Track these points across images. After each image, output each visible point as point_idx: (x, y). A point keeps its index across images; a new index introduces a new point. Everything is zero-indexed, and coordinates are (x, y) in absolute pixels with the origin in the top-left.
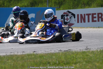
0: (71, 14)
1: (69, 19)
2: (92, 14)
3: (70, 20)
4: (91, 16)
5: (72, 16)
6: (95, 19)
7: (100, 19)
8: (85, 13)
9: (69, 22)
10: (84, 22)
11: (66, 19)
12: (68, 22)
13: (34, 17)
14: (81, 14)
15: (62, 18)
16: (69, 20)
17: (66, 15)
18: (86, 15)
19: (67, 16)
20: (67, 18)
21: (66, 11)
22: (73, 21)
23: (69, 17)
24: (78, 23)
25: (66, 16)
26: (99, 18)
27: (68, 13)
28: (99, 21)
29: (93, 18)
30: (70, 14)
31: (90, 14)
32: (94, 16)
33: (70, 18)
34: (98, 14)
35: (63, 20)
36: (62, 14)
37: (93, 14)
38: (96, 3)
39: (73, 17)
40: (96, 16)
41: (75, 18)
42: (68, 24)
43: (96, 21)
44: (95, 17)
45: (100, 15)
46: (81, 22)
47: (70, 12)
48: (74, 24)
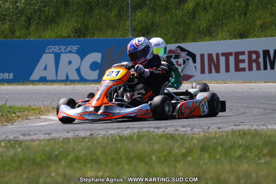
0: (186, 53)
1: (180, 65)
2: (235, 53)
3: (184, 68)
4: (232, 59)
5: (188, 57)
6: (241, 65)
7: (254, 65)
8: (218, 52)
10: (218, 71)
13: (99, 61)
14: (209, 53)
16: (182, 66)
17: (174, 55)
18: (220, 55)
19: (177, 57)
20: (177, 62)
23: (181, 61)
24: (203, 75)
25: (174, 58)
27: (179, 51)
28: (250, 69)
29: (237, 62)
30: (183, 54)
31: (231, 54)
32: (241, 57)
33: (184, 62)
34: (250, 53)
37: (237, 54)
40: (245, 57)
43: (244, 70)
44: (243, 61)
45: (254, 57)
48: (193, 76)
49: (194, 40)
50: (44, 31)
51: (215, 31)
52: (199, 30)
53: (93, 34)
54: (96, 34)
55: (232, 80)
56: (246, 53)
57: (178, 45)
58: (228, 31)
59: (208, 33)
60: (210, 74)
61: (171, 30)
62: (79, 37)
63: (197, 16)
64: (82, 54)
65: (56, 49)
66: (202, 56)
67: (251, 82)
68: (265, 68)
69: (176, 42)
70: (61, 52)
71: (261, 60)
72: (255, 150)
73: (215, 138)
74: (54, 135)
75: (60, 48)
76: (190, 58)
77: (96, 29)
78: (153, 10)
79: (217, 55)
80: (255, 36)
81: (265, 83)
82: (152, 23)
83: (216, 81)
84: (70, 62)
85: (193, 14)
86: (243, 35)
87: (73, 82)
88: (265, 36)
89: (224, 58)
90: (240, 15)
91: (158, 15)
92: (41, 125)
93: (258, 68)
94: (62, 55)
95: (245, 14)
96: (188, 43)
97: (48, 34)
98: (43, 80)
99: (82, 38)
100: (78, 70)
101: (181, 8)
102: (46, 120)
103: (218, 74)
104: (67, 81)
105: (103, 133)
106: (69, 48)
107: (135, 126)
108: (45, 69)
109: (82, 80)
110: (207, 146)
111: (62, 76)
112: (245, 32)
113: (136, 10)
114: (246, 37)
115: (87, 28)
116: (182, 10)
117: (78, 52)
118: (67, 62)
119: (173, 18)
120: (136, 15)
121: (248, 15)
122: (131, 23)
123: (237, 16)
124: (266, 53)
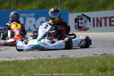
0: (86, 17)
1: (83, 23)
3: (85, 24)
4: (108, 20)
5: (87, 19)
6: (112, 23)
8: (101, 17)
9: (84, 27)
11: (80, 23)
12: (82, 26)
14: (97, 17)
15: (76, 22)
16: (84, 24)
17: (80, 18)
19: (82, 19)
20: (82, 22)
21: (80, 14)
22: (89, 25)
23: (83, 21)
25: (80, 20)
27: (83, 16)
29: (111, 21)
30: (85, 18)
31: (107, 18)
32: (112, 19)
33: (85, 21)
35: (77, 24)
36: (76, 17)
37: (110, 18)
38: (112, 6)
39: (88, 21)
41: (90, 21)
42: (83, 28)
44: (113, 21)
46: (97, 26)
47: (84, 15)
57: (82, 13)
59: (104, 7)
60: (98, 28)
64: (37, 17)
65: (24, 15)
66: (94, 19)
70: (27, 17)
75: (26, 15)
84: (31, 22)
100: (34, 26)
103: (101, 27)
104: (29, 30)
106: (30, 15)
117: (34, 17)
118: (29, 22)
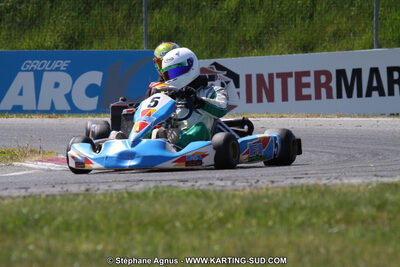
0: (225, 73)
2: (296, 73)
4: (291, 82)
5: (229, 79)
6: (305, 91)
7: (323, 91)
8: (271, 72)
10: (271, 99)
13: (99, 82)
14: (260, 72)
17: (207, 75)
18: (275, 76)
19: (212, 78)
21: (207, 63)
23: (217, 84)
24: (249, 104)
26: (318, 86)
27: (215, 70)
28: (318, 97)
29: (299, 86)
30: (221, 74)
31: (290, 75)
32: (305, 80)
33: (223, 85)
34: (318, 74)
37: (299, 75)
38: (283, 39)
39: (232, 83)
40: (311, 80)
41: (237, 85)
43: (308, 97)
44: (308, 85)
45: (323, 79)
46: (260, 100)
48: (235, 107)
49: (237, 54)
50: (19, 39)
51: (268, 41)
52: (245, 39)
53: (91, 43)
54: (95, 44)
55: (291, 113)
56: (312, 74)
57: (213, 61)
58: (286, 42)
59: (258, 44)
60: (260, 104)
61: (203, 39)
62: (70, 48)
63: (241, 19)
64: (75, 73)
65: (37, 65)
67: (318, 116)
68: (339, 96)
69: (211, 56)
70: (44, 70)
71: (333, 84)
72: (324, 213)
73: (267, 197)
74: (34, 190)
75: (42, 66)
76: (232, 81)
77: (95, 36)
78: (178, 9)
79: (271, 76)
80: (325, 49)
81: (339, 116)
82: (177, 29)
83: (268, 114)
84: (57, 85)
85: (235, 16)
86: (307, 48)
87: (61, 113)
88: (340, 50)
89: (280, 80)
90: (303, 19)
91: (184, 18)
92: (15, 176)
93: (329, 96)
94: (45, 73)
95: (311, 16)
96: (229, 59)
97: (25, 44)
98: (17, 110)
99: (75, 49)
100: (68, 97)
101: (218, 7)
102: (21, 168)
103: (271, 104)
104: (52, 111)
105: (103, 187)
106: (55, 65)
107: (150, 178)
108: (21, 94)
109: (74, 111)
110: (254, 208)
111: (45, 105)
112: (310, 43)
113: (153, 9)
114: (312, 50)
115: (82, 34)
116: (221, 9)
117: (68, 70)
118: (53, 84)
119: (206, 20)
120: (152, 18)
121: (315, 18)
122: (146, 29)
123: (298, 21)
124: (341, 73)
